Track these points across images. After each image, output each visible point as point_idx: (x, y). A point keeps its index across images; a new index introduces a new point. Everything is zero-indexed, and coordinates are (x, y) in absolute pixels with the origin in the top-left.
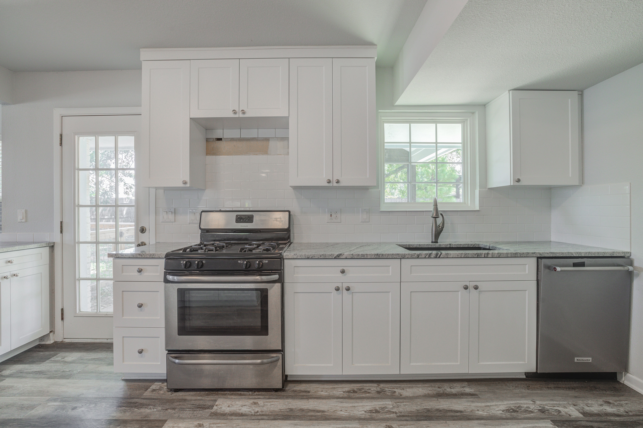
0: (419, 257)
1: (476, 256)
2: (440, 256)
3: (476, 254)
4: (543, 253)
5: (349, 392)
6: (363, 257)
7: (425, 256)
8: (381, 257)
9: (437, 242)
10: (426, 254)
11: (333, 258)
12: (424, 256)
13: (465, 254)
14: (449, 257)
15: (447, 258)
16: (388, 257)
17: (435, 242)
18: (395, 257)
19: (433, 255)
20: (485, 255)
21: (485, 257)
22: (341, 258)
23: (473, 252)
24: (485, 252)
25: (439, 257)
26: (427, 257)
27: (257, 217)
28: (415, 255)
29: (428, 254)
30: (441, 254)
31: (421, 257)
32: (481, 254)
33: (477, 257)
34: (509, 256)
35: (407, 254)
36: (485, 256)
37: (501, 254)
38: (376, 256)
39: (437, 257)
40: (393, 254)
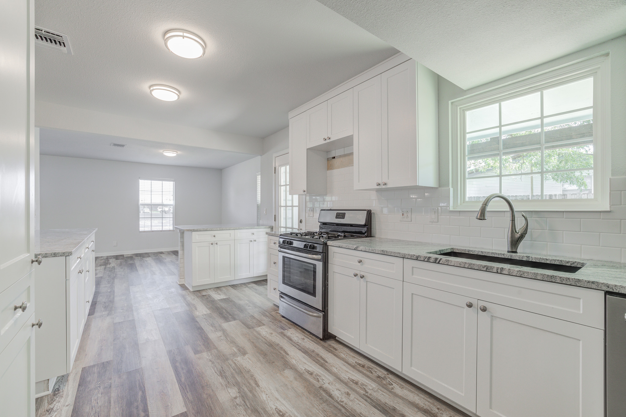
0: (418, 259)
1: (485, 269)
2: (440, 261)
3: (485, 266)
4: (616, 286)
5: (359, 364)
6: (372, 252)
7: (424, 259)
8: (386, 254)
9: (516, 252)
10: (425, 257)
11: (354, 249)
12: (422, 259)
13: (470, 264)
14: (449, 264)
15: (448, 265)
16: (391, 255)
17: (513, 252)
18: (396, 255)
19: (432, 259)
20: (497, 269)
21: (497, 273)
22: (358, 250)
23: (481, 264)
24: (498, 266)
25: (438, 263)
26: (426, 260)
27: (348, 214)
28: (415, 256)
29: (427, 258)
30: (441, 259)
31: (420, 259)
32: (492, 268)
33: (486, 271)
34: (539, 278)
35: (407, 254)
36: (497, 271)
37: (524, 272)
38: (382, 252)
39: (437, 262)
40: (395, 252)
